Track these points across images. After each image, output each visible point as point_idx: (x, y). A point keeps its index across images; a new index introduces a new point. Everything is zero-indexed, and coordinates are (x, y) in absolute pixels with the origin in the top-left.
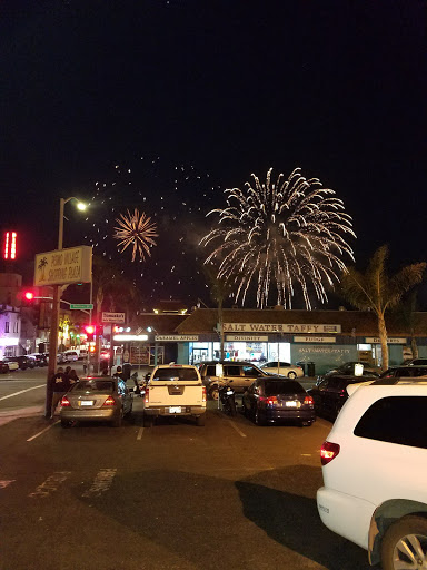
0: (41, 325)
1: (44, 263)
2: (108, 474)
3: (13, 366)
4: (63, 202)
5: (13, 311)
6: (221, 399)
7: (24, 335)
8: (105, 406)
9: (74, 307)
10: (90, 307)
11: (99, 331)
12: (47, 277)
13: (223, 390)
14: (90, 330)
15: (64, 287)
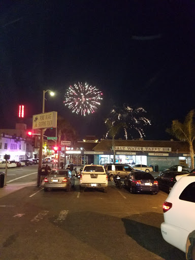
0: (35, 146)
1: (36, 119)
2: (65, 213)
3: (23, 164)
4: (44, 92)
5: (23, 140)
6: (115, 181)
7: (28, 150)
8: (63, 182)
9: (49, 138)
10: (56, 138)
11: (60, 149)
12: (38, 125)
13: (115, 177)
14: (56, 148)
15: (45, 130)
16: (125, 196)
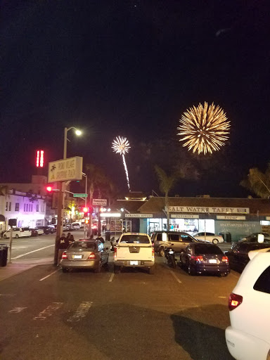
0: (53, 206)
1: (54, 168)
2: (86, 305)
4: (66, 130)
5: (41, 198)
8: (89, 259)
9: (76, 195)
10: (85, 195)
11: (91, 211)
12: (55, 176)
14: (86, 210)
15: (69, 182)
16: (179, 279)
